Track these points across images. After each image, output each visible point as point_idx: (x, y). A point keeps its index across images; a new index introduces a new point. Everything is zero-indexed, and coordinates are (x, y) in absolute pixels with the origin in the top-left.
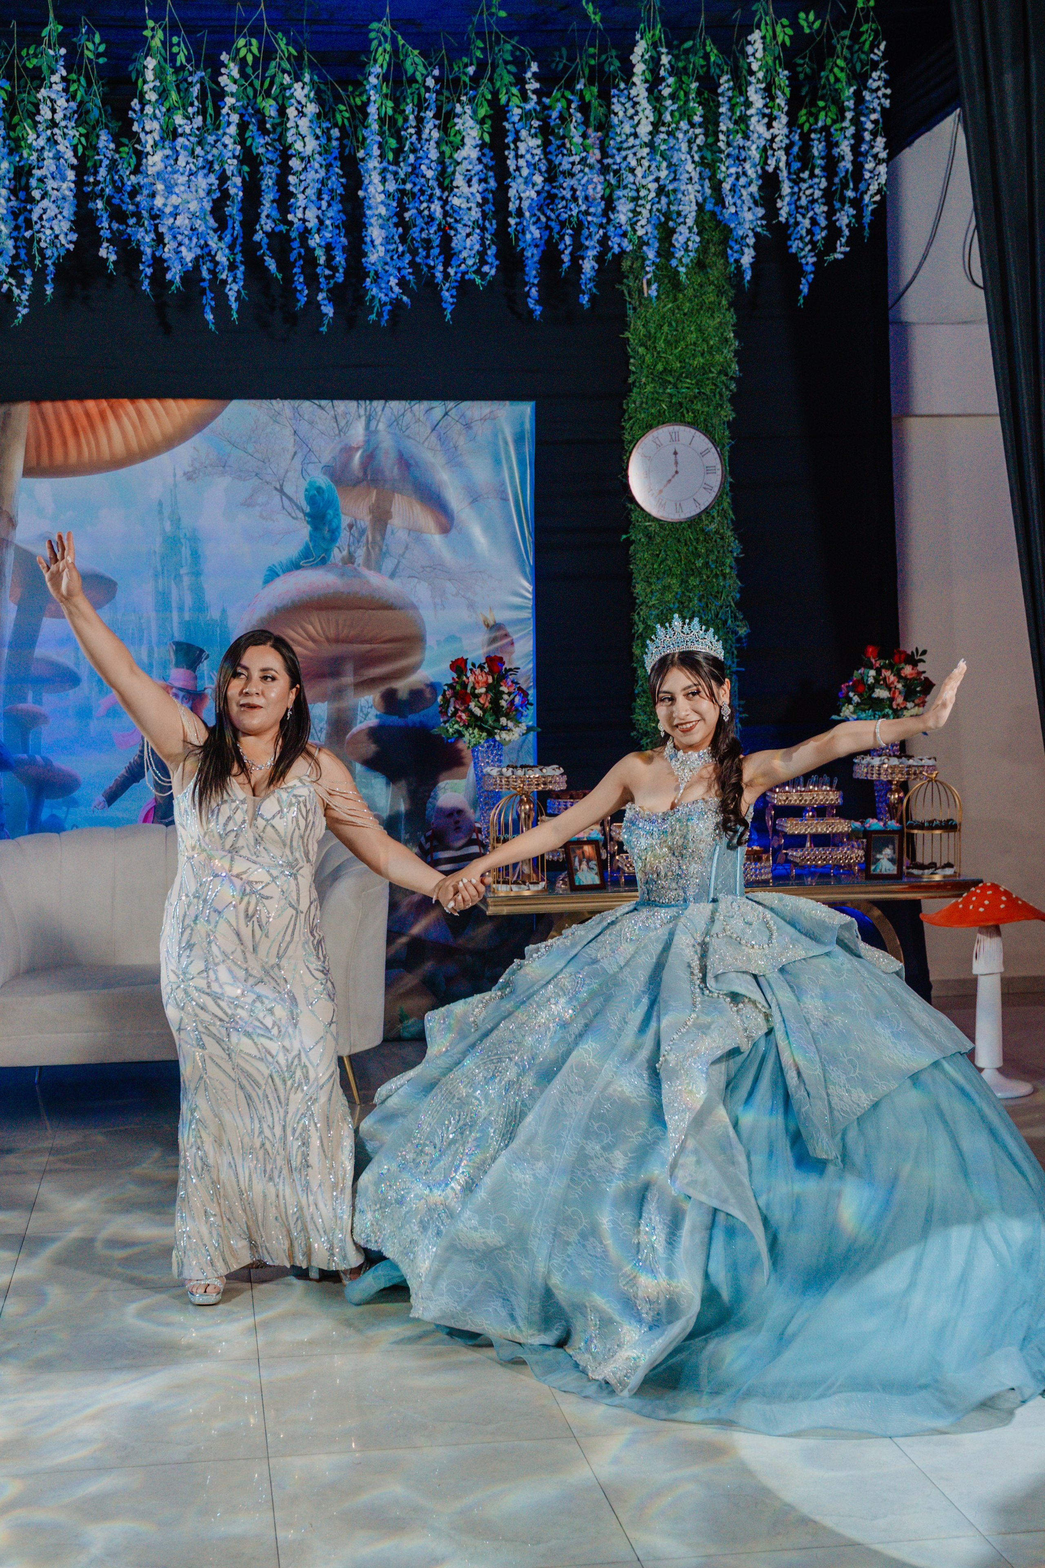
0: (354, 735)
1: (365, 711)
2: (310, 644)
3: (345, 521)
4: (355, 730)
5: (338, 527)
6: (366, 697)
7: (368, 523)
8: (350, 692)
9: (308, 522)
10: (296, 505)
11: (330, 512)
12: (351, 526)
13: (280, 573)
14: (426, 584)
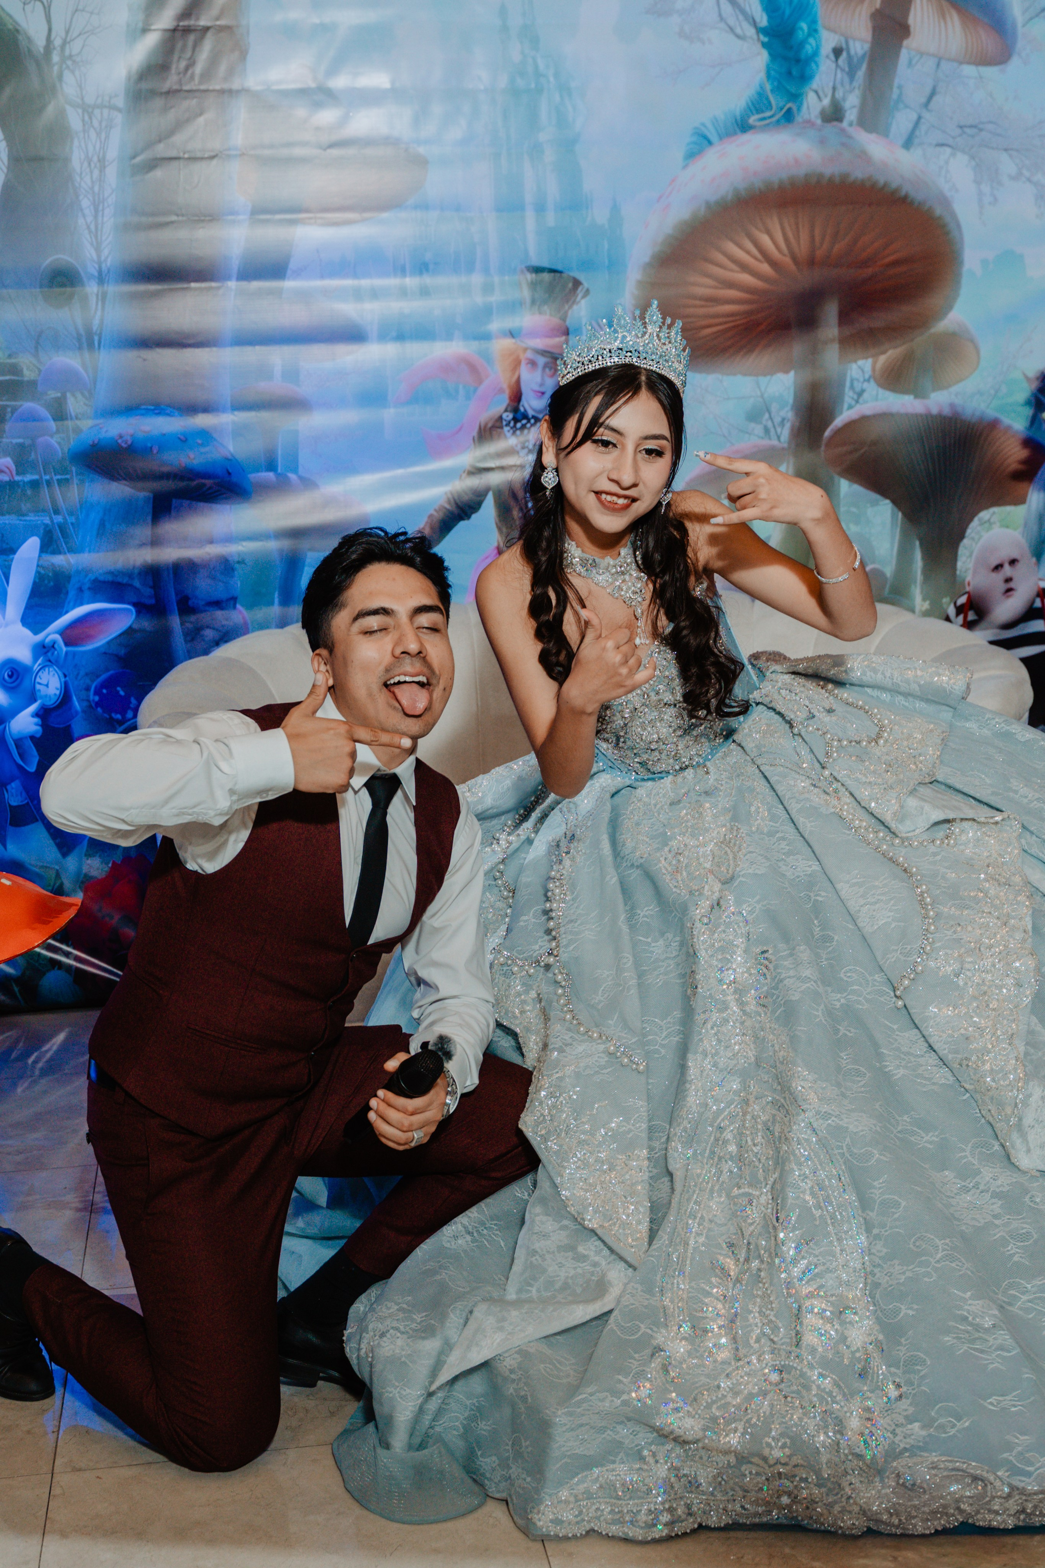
0: (839, 431)
1: (858, 386)
2: (765, 268)
3: (828, 41)
4: (839, 421)
5: (816, 53)
6: (861, 362)
7: (867, 46)
8: (831, 355)
9: (764, 45)
10: (743, 12)
11: (804, 25)
12: (837, 52)
13: (714, 138)
14: (965, 159)
